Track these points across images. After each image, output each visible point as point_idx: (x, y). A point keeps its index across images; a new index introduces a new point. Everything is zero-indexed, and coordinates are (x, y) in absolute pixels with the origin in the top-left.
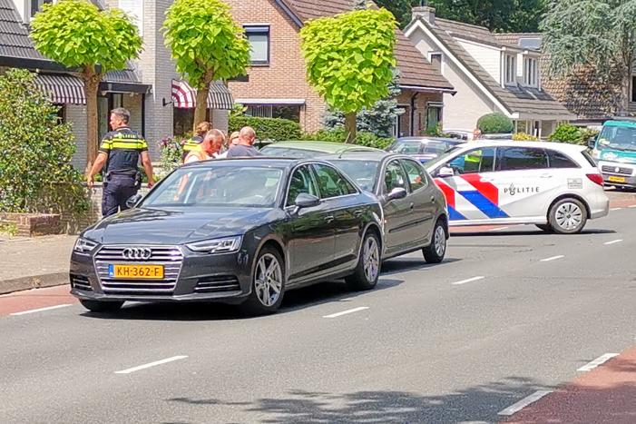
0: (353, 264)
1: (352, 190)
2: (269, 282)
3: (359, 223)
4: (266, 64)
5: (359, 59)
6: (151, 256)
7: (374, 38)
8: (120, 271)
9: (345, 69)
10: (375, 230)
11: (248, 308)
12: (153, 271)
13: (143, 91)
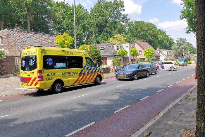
0: (146, 75)
1: (145, 67)
2: (136, 77)
3: (146, 70)
4: (141, 54)
5: (149, 53)
6: (123, 74)
7: (151, 51)
8: (120, 76)
9: (148, 54)
10: (148, 71)
11: (133, 79)
12: (123, 76)
13: (128, 57)
